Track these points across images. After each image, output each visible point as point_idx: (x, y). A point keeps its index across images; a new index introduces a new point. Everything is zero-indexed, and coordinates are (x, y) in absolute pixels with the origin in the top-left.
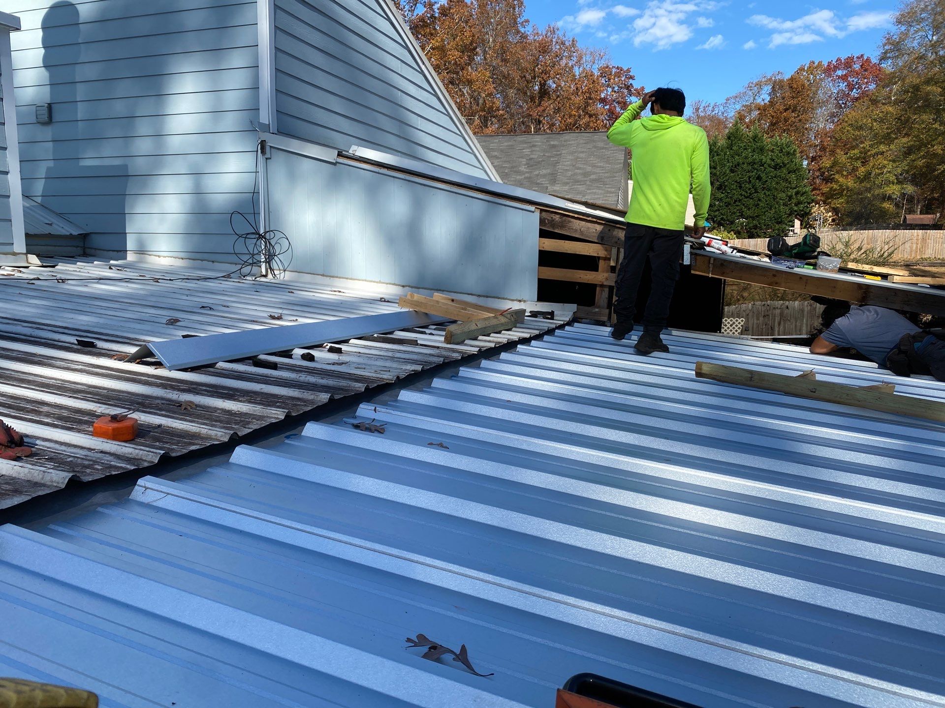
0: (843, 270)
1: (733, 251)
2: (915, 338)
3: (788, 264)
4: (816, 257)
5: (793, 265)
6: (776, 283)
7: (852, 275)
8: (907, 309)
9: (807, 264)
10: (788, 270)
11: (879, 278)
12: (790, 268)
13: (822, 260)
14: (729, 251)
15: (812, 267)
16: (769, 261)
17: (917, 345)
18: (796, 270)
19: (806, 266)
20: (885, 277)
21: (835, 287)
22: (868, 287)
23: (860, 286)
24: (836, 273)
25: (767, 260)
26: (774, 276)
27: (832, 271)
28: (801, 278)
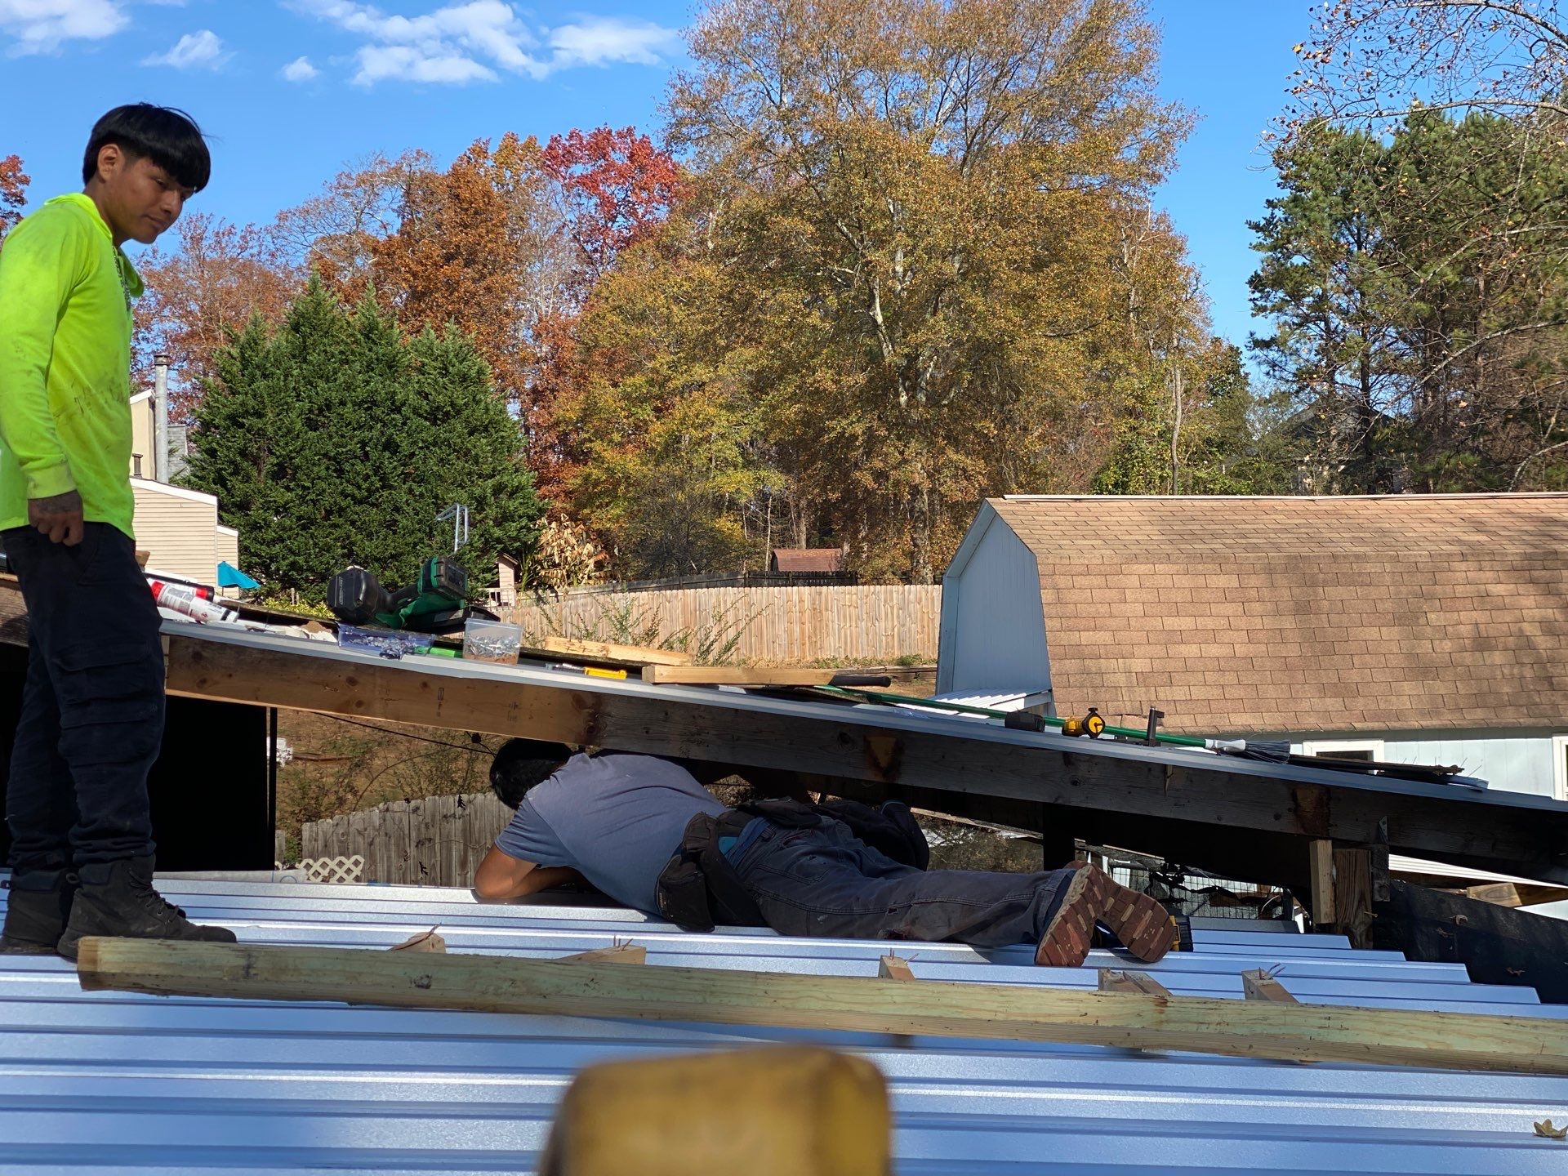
0: (531, 657)
1: (227, 613)
2: (722, 827)
3: (384, 644)
4: (460, 626)
5: (396, 645)
6: (360, 704)
7: (554, 668)
8: (697, 753)
9: (437, 644)
10: (385, 662)
11: (623, 673)
12: (391, 657)
13: (476, 632)
14: (215, 613)
15: (452, 652)
16: (335, 640)
17: (726, 844)
18: (409, 661)
19: (435, 650)
20: (634, 670)
21: (516, 706)
22: (598, 699)
23: (578, 697)
24: (513, 665)
25: (327, 635)
26: (352, 681)
27: (502, 659)
28: (425, 685)
